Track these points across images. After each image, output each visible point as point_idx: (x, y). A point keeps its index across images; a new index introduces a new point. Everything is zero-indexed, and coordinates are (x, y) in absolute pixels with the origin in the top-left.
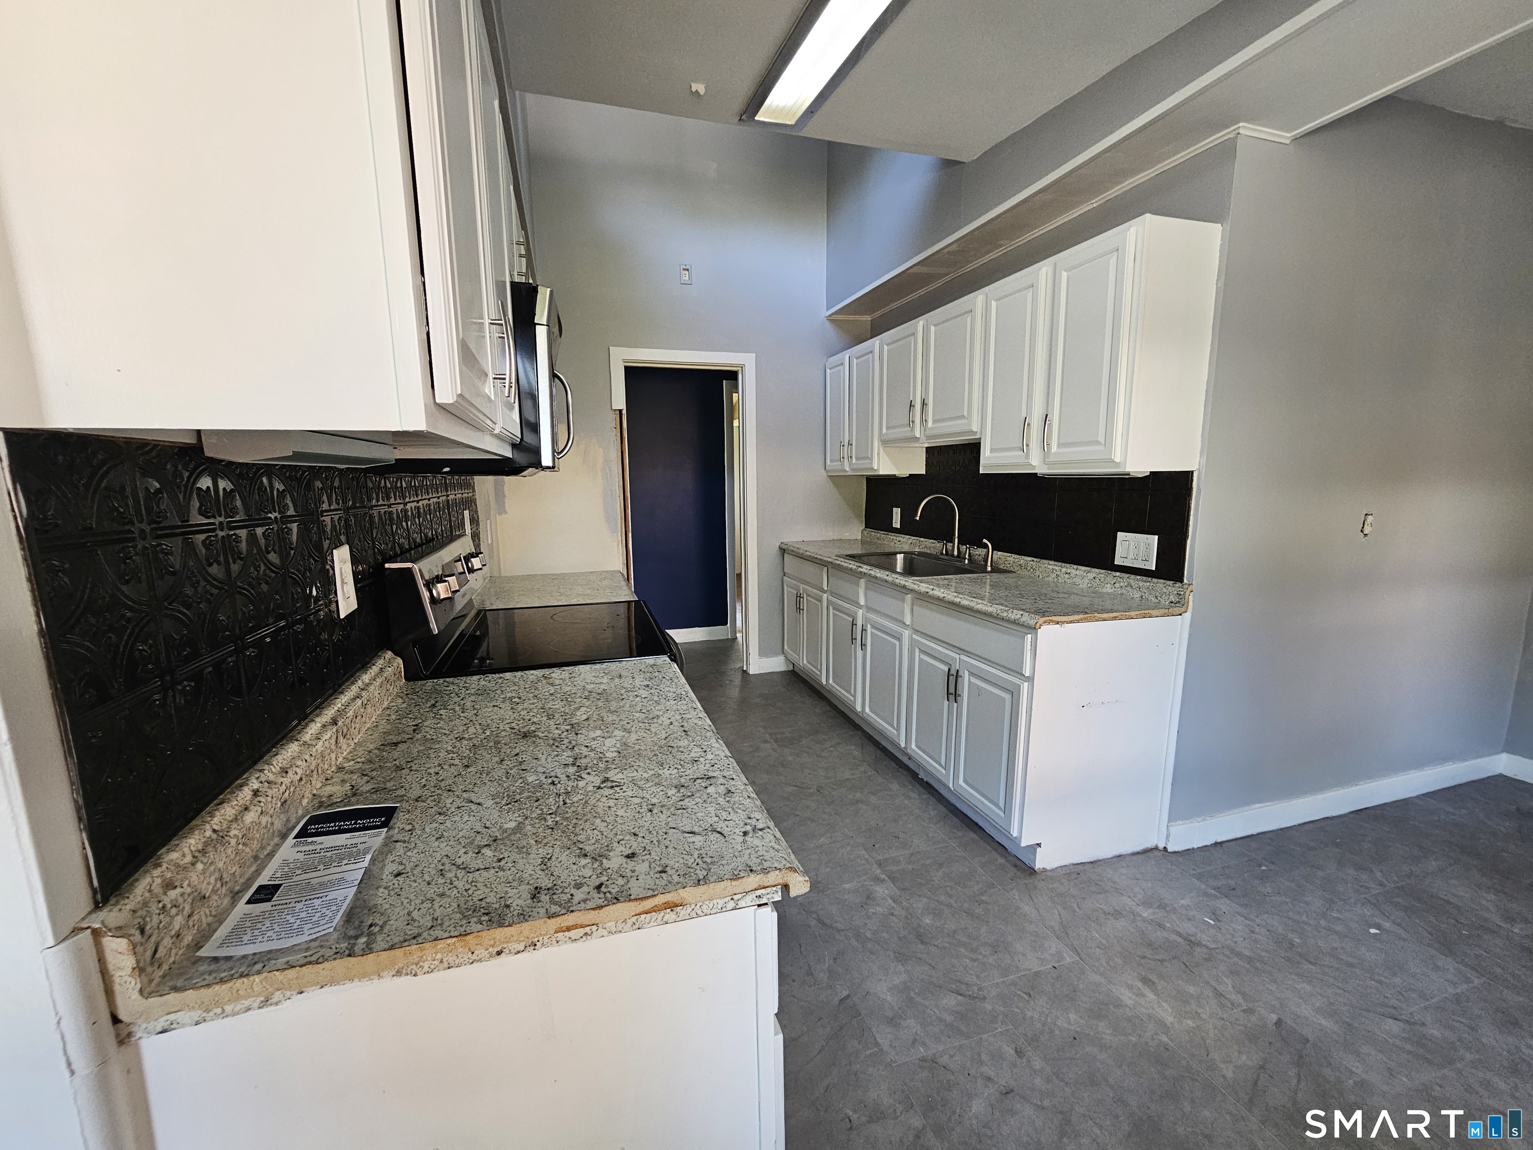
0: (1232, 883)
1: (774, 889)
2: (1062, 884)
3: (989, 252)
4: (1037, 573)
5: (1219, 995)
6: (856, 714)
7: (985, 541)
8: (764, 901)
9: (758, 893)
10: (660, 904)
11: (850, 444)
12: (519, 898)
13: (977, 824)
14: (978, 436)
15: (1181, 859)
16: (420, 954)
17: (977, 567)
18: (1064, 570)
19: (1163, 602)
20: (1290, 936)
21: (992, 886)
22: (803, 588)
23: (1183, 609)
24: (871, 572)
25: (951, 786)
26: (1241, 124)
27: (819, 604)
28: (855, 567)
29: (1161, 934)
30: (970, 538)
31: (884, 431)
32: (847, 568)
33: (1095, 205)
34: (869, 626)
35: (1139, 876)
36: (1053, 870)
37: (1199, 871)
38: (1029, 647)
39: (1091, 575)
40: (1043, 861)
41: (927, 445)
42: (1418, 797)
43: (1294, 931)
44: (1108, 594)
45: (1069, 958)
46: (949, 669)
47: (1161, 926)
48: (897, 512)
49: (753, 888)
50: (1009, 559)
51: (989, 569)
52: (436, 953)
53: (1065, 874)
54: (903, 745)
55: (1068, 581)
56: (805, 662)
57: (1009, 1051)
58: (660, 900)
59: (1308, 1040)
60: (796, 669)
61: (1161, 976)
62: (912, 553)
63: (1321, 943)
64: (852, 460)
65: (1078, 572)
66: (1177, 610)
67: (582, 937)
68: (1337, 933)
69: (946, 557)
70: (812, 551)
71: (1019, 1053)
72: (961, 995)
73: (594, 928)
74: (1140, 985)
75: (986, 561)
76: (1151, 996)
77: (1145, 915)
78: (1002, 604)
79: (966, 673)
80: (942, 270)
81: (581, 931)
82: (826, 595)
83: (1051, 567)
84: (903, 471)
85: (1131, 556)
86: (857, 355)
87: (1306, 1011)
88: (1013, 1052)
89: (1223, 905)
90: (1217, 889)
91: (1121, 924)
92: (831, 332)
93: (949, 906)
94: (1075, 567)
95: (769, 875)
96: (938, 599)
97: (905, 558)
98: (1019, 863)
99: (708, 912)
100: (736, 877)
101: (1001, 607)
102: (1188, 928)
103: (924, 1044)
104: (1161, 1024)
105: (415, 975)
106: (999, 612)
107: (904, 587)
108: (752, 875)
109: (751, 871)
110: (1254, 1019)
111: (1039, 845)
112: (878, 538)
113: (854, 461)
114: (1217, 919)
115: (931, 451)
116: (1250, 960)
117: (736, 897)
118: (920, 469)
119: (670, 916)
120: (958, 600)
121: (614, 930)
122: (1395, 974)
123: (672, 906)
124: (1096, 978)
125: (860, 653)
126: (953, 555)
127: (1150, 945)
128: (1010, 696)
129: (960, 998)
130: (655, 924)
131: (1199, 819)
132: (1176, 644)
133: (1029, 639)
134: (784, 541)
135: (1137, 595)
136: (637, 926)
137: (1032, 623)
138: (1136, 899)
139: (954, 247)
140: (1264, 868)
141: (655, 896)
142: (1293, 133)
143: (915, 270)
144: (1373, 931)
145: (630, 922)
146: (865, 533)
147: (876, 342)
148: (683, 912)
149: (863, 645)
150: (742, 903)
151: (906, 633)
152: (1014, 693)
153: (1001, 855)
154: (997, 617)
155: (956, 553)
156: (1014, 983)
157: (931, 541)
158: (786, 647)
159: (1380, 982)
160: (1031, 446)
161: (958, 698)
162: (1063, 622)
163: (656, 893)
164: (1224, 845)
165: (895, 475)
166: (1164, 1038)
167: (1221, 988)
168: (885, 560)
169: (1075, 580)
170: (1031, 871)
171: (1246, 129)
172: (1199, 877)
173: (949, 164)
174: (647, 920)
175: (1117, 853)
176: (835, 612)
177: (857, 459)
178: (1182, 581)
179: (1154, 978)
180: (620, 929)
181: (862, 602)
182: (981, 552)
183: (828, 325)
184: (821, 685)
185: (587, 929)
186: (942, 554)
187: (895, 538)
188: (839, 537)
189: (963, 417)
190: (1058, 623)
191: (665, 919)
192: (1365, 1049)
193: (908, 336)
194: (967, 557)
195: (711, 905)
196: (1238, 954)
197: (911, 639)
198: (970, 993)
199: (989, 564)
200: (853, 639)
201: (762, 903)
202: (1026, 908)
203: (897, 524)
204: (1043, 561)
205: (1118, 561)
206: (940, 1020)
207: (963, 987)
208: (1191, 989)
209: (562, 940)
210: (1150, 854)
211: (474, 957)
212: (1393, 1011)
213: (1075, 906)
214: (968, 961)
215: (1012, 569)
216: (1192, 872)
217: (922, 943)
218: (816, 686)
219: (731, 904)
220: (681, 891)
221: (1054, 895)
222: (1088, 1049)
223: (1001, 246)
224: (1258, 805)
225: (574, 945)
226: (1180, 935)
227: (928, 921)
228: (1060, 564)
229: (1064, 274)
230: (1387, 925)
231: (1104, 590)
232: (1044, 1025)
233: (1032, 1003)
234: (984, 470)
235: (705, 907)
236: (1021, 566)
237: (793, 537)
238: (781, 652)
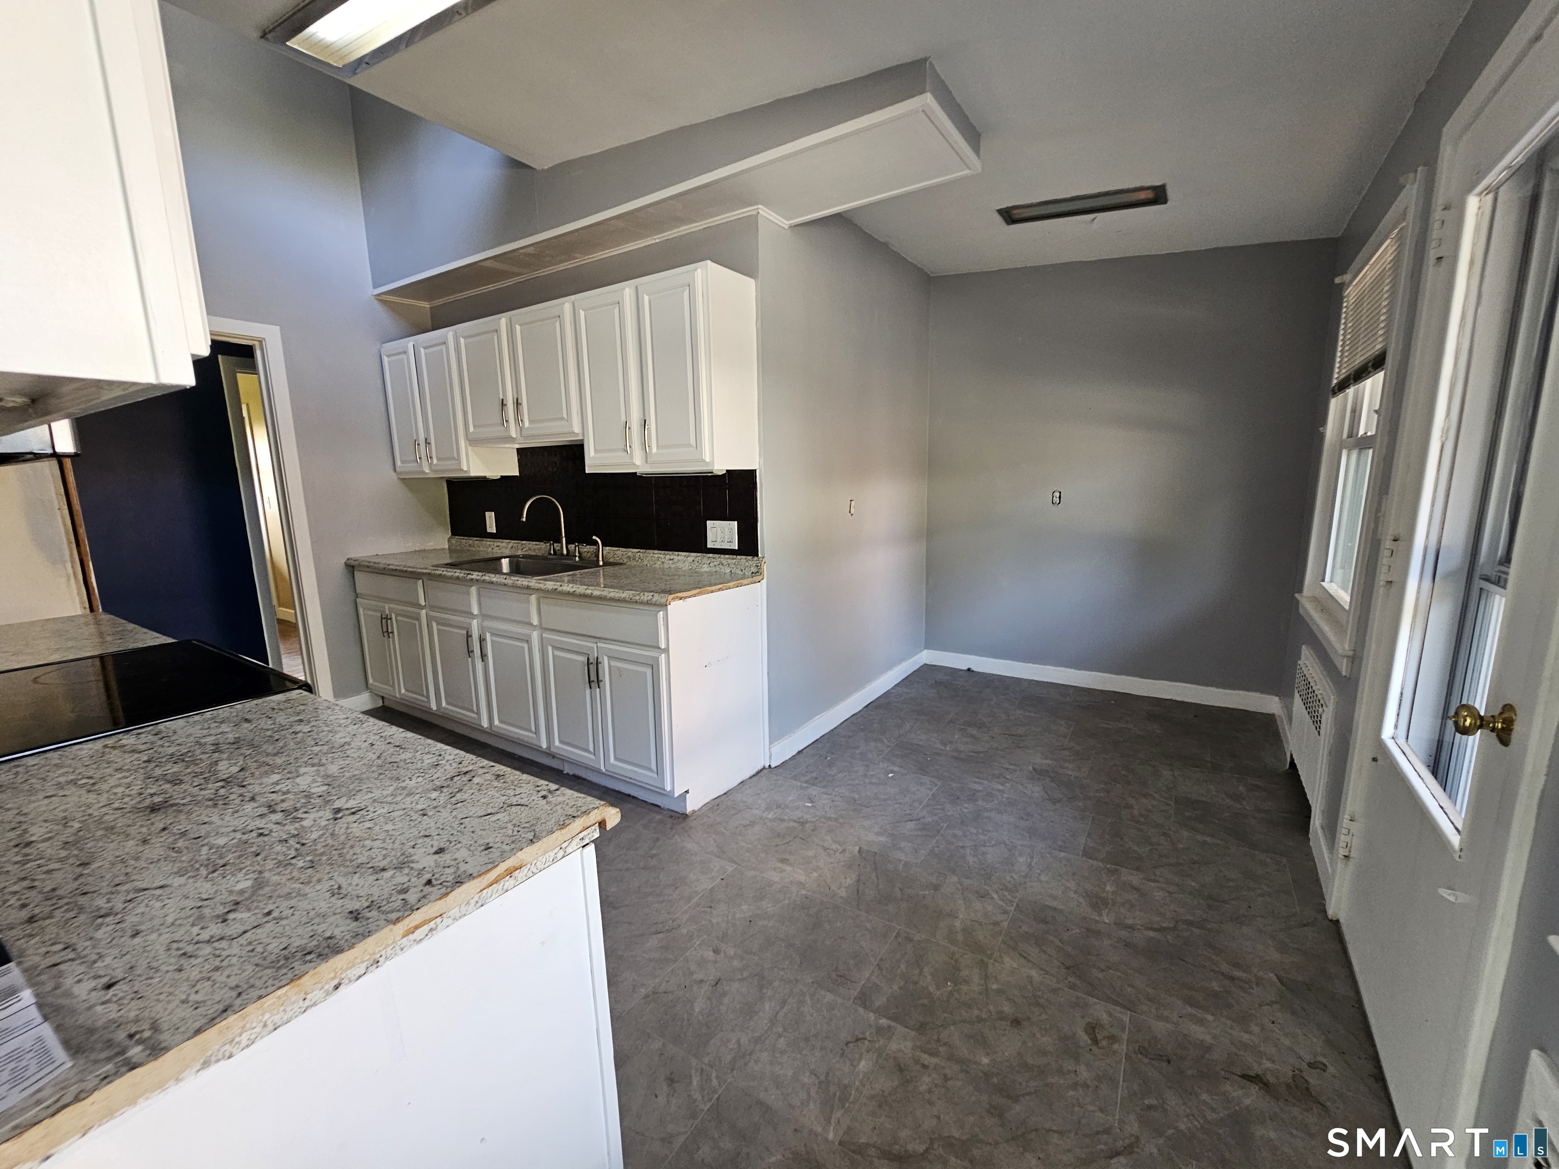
0: (814, 775)
1: (593, 827)
2: (709, 817)
3: (563, 262)
4: (645, 563)
5: (826, 849)
6: (483, 731)
7: (594, 537)
8: (587, 841)
9: (581, 835)
10: (502, 872)
11: (427, 442)
12: (341, 928)
13: (629, 795)
14: (580, 438)
15: (780, 770)
16: (241, 1024)
17: (590, 563)
18: (668, 557)
19: (747, 573)
20: (852, 795)
21: (657, 839)
22: (389, 609)
23: (761, 577)
24: (483, 578)
25: (602, 768)
26: (760, 206)
27: (417, 623)
28: (462, 575)
29: (785, 825)
30: (578, 536)
31: (471, 429)
32: (451, 578)
33: (657, 241)
34: (488, 635)
35: (759, 792)
36: (700, 810)
37: (793, 774)
38: (662, 623)
39: (691, 559)
40: (693, 804)
41: (518, 446)
42: (892, 688)
43: (853, 792)
44: (706, 572)
45: (730, 868)
46: (588, 659)
47: (782, 820)
48: (490, 517)
49: (579, 831)
50: (617, 552)
51: (601, 563)
52: (263, 1014)
53: (709, 809)
54: (544, 746)
55: (673, 566)
56: (403, 691)
57: (710, 954)
58: (502, 867)
59: (876, 853)
60: (387, 703)
61: (790, 853)
62: (518, 556)
63: (868, 794)
64: (432, 461)
65: (679, 558)
66: (757, 578)
67: (427, 935)
68: (874, 784)
69: (554, 557)
70: (395, 563)
71: (716, 951)
72: (660, 933)
73: (439, 920)
74: (780, 865)
75: (597, 556)
76: (789, 868)
77: (770, 816)
78: (632, 590)
79: (606, 659)
80: (516, 270)
81: (426, 928)
82: (424, 611)
83: (656, 556)
84: (494, 473)
85: (719, 540)
86: (424, 345)
87: (871, 837)
88: (711, 953)
89: (813, 791)
90: (806, 782)
91: (757, 828)
92: (382, 314)
93: (628, 869)
94: (677, 553)
95: (591, 814)
96: (568, 593)
97: (510, 562)
98: (673, 814)
99: (542, 867)
100: (563, 826)
101: (633, 592)
102: (798, 814)
103: (643, 985)
104: (801, 885)
105: (230, 1057)
106: (631, 596)
107: (528, 587)
108: (577, 820)
109: (574, 817)
110: (847, 854)
111: (687, 792)
112: (470, 545)
113: (435, 461)
114: (812, 802)
115: (522, 453)
116: (836, 820)
117: (564, 846)
118: (514, 471)
119: (509, 882)
120: (589, 592)
121: (458, 915)
122: (905, 796)
123: (510, 872)
124: (752, 873)
125: (479, 665)
126: (562, 554)
127: (779, 835)
128: (650, 670)
129: (661, 935)
130: (497, 895)
131: (787, 737)
132: (760, 605)
133: (662, 616)
134: (353, 555)
135: (728, 571)
136: (480, 904)
137: (663, 601)
138: (761, 808)
139: (531, 250)
140: (829, 758)
141: (497, 866)
142: (790, 222)
143: (487, 264)
144: (890, 775)
145: (473, 902)
146: (454, 541)
147: (448, 333)
148: (521, 875)
149: (483, 656)
150: (569, 850)
151: (535, 635)
152: (654, 667)
153: (657, 812)
154: (631, 601)
155: (565, 552)
156: (698, 905)
157: (534, 543)
158: (371, 681)
159: (900, 803)
160: (633, 447)
161: (601, 683)
162: (686, 597)
163: (496, 864)
164: (804, 751)
165: (485, 477)
166: (804, 892)
167: (826, 845)
168: (491, 564)
169: (677, 565)
170: (685, 816)
171: (764, 211)
172: (795, 778)
173: (515, 165)
174: (489, 895)
175: (740, 780)
176: (439, 627)
177: (438, 459)
178: (757, 556)
179: (787, 856)
180: (464, 913)
181: (475, 611)
182: (591, 548)
183: (377, 305)
184: (429, 712)
185: (432, 924)
186: (550, 554)
187: (492, 543)
188: (422, 548)
189: (563, 419)
190: (681, 599)
191: (505, 888)
192: (903, 844)
193: (492, 331)
194: (577, 554)
195: (544, 860)
196: (829, 819)
197: (542, 639)
198: (667, 928)
199: (601, 559)
200: (470, 652)
201: (585, 844)
202: (689, 845)
203: (491, 527)
204: (648, 551)
205: (710, 545)
206: (651, 960)
207: (660, 926)
208: (810, 853)
209: (407, 946)
210: (761, 774)
211: (307, 1003)
212: (909, 817)
213: (723, 829)
214: (657, 905)
215: (621, 561)
216: (789, 776)
217: (615, 908)
218: (424, 717)
219: (561, 853)
220: (519, 854)
221: (705, 827)
222: (760, 923)
223: (575, 258)
224: (818, 717)
225: (420, 945)
226: (795, 821)
227: (613, 890)
228: (663, 552)
229: (646, 298)
230: (896, 769)
231: (703, 570)
232: (728, 922)
233: (715, 912)
234: (589, 470)
235: (539, 864)
236: (629, 557)
237: (362, 551)
238: (364, 687)
